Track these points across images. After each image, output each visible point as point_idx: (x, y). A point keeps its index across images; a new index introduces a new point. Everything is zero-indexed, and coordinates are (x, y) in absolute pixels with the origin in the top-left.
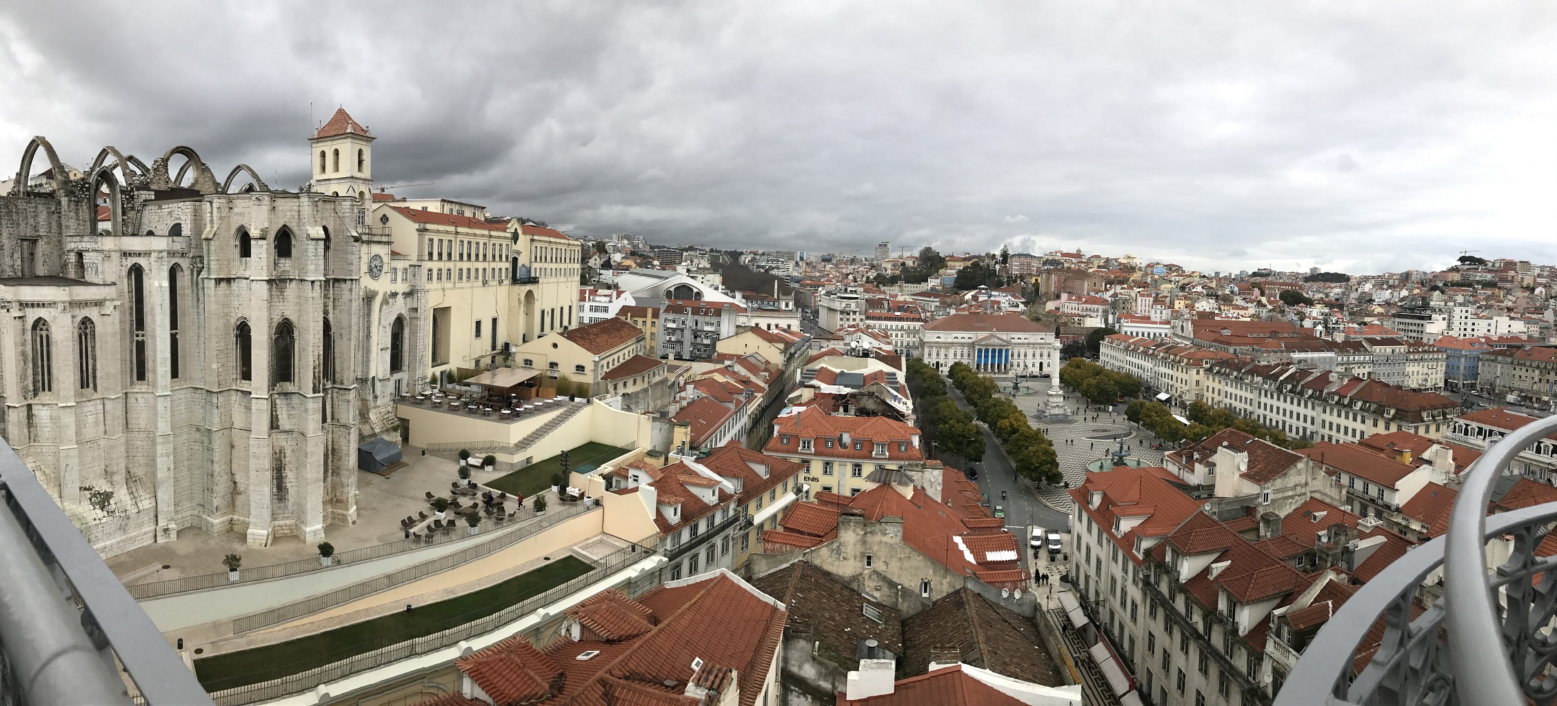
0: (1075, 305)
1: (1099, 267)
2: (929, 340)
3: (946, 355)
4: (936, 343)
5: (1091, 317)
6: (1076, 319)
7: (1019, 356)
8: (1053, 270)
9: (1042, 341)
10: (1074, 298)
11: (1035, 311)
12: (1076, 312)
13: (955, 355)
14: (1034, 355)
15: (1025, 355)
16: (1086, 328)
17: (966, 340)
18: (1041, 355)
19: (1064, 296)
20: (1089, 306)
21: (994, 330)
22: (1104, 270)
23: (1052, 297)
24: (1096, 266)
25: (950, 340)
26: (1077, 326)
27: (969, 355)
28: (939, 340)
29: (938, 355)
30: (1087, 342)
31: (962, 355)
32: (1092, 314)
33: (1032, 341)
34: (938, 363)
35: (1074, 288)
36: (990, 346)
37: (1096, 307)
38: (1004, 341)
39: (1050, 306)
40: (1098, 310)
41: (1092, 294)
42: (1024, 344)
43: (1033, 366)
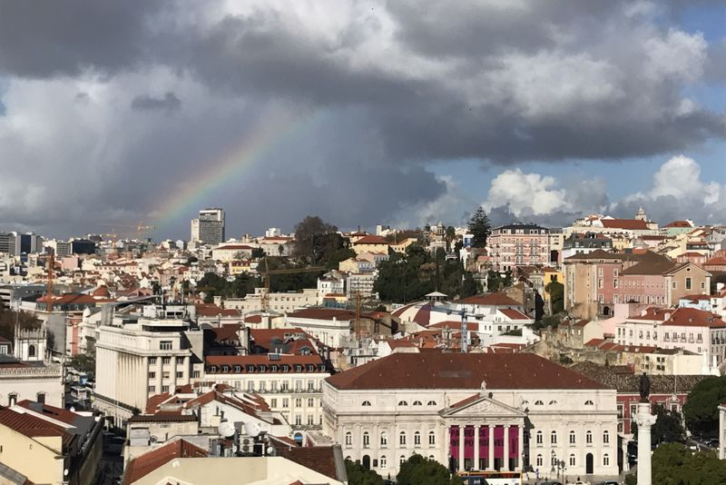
0: (648, 326)
1: (690, 246)
2: (347, 410)
3: (383, 441)
4: (362, 415)
5: (686, 353)
6: (654, 357)
7: (539, 440)
8: (591, 255)
9: (589, 408)
10: (644, 313)
11: (560, 345)
12: (652, 343)
13: (403, 441)
14: (572, 439)
15: (554, 439)
16: (680, 378)
17: (424, 408)
18: (589, 439)
19: (622, 310)
20: (679, 330)
21: (483, 384)
22: (702, 252)
23: (595, 311)
24: (683, 245)
25: (390, 408)
26: (655, 372)
27: (432, 440)
28: (366, 409)
29: (366, 441)
30: (684, 407)
31: (417, 441)
32: (688, 347)
33: (568, 408)
34: (366, 458)
35: (642, 291)
36: (477, 417)
37: (696, 330)
38: (506, 407)
39: (594, 330)
40: (700, 337)
41: (686, 304)
42: (549, 414)
43: (572, 462)
